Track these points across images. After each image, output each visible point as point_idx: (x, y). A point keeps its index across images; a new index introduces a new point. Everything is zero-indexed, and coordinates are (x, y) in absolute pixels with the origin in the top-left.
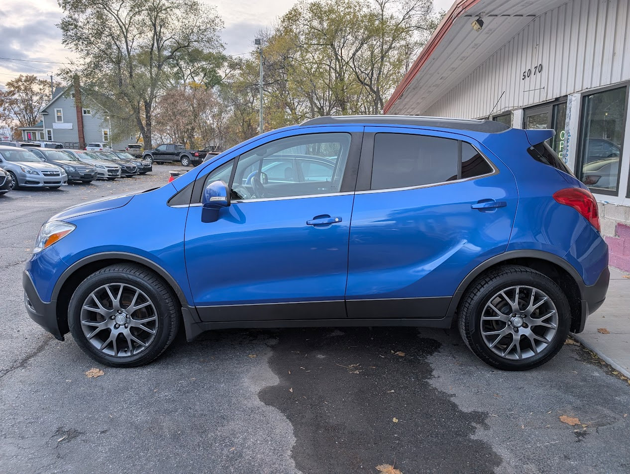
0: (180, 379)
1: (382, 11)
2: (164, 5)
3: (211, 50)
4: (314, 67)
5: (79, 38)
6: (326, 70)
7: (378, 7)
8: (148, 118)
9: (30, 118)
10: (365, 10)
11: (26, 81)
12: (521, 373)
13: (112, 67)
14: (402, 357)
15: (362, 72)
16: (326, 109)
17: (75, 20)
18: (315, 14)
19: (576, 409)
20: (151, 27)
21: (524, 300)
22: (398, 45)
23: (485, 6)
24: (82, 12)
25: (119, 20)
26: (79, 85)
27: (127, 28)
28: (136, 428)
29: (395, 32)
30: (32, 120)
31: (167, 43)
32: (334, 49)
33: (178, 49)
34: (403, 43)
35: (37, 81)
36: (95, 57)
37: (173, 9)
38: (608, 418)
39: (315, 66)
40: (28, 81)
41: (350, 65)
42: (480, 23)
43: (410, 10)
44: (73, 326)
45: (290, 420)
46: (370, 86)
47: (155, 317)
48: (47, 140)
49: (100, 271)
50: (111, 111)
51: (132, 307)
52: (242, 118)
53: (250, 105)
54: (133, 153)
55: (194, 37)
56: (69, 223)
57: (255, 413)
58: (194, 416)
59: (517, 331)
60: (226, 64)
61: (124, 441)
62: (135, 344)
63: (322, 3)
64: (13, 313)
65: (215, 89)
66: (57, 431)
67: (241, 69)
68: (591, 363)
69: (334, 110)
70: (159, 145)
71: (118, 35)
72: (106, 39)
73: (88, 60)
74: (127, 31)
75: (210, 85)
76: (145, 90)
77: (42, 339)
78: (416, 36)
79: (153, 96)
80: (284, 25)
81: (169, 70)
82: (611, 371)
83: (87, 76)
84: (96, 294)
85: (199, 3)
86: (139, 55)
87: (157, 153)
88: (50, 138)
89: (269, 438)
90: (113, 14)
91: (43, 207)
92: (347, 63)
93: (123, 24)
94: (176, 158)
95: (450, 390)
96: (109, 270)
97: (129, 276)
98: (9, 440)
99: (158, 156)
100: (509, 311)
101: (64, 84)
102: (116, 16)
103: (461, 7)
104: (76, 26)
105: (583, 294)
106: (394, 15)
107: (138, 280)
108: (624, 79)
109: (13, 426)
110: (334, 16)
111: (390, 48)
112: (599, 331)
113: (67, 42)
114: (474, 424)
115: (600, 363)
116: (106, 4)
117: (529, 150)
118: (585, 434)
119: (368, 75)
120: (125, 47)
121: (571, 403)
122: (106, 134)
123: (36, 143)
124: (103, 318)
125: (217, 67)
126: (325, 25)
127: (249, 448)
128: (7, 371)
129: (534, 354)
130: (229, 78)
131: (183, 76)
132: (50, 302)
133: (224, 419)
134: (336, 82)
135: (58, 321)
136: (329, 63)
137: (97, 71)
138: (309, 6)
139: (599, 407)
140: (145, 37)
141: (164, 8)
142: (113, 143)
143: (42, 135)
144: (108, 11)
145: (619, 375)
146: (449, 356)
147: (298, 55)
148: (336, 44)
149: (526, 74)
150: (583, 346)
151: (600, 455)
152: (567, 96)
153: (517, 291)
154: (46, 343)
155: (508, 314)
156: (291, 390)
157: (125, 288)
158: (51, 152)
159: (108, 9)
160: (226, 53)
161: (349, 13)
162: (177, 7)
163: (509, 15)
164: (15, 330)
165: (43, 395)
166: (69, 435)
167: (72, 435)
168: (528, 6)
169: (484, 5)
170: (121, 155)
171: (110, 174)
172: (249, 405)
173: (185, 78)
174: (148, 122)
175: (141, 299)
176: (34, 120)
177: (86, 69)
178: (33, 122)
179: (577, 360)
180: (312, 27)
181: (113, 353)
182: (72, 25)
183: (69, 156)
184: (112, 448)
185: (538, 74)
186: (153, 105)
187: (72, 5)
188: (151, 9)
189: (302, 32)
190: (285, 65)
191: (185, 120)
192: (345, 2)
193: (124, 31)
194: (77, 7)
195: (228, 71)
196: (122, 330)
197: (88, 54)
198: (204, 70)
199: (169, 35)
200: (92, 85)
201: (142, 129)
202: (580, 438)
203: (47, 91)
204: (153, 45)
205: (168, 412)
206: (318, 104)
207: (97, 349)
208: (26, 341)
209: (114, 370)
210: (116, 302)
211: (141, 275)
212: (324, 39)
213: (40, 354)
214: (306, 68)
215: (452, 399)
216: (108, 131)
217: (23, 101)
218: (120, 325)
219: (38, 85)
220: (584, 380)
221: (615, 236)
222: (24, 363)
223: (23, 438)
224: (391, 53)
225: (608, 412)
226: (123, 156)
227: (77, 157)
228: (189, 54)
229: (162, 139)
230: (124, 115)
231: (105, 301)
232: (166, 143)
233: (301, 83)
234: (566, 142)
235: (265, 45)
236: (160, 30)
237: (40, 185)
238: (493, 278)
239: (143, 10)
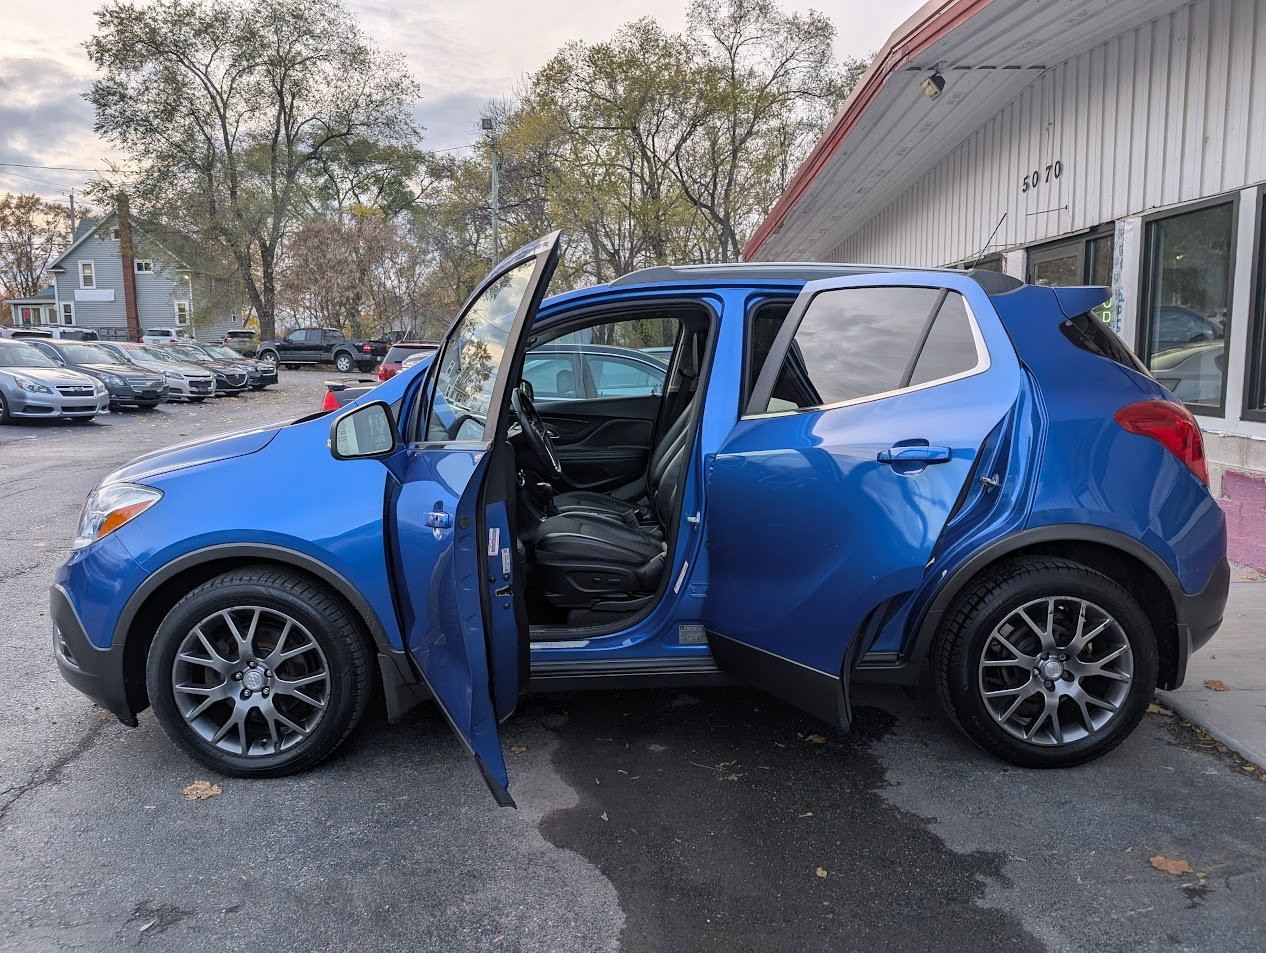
0: (377, 800)
1: (733, 61)
2: (299, 53)
3: (393, 142)
4: (600, 171)
5: (129, 121)
6: (623, 180)
7: (724, 54)
8: (268, 276)
9: (27, 280)
10: (699, 61)
11: (18, 207)
12: (1062, 773)
13: (196, 176)
14: (819, 746)
15: (695, 182)
16: (625, 254)
17: (121, 84)
18: (600, 69)
19: (1180, 841)
20: (273, 98)
21: (1063, 626)
22: (764, 127)
23: (950, 50)
24: (135, 68)
25: (209, 84)
26: (128, 212)
27: (225, 99)
28: (299, 900)
29: (758, 102)
30: (30, 284)
31: (306, 128)
32: (639, 135)
33: (327, 140)
34: (774, 123)
35: (41, 207)
36: (161, 157)
37: (318, 63)
38: (1247, 859)
39: (602, 170)
40: (24, 207)
41: (671, 167)
42: (938, 81)
43: (787, 60)
44: (156, 696)
45: (609, 877)
46: (711, 209)
47: (324, 674)
48: (64, 324)
49: (212, 581)
50: (193, 264)
51: (278, 655)
52: (456, 276)
53: (471, 248)
54: (237, 346)
55: (358, 116)
56: (148, 486)
57: (536, 864)
58: (413, 873)
59: (1052, 688)
60: (422, 168)
61: (276, 928)
62: (282, 728)
63: (612, 46)
64: (23, 672)
65: (402, 219)
66: (137, 910)
67: (452, 177)
68: (1199, 750)
69: (639, 258)
70: (290, 331)
71: (209, 114)
72: (182, 121)
73: (147, 163)
74: (225, 105)
75: (389, 210)
76: (261, 221)
77: (87, 724)
78: (800, 110)
79: (277, 234)
80: (538, 90)
81: (309, 181)
82: (1241, 765)
83: (145, 195)
84: (204, 630)
85: (368, 49)
86: (249, 153)
87: (287, 347)
88: (68, 320)
89: (570, 915)
90: (198, 72)
91: (62, 458)
92: (665, 164)
93: (217, 91)
94: (325, 356)
95: (926, 809)
96: (232, 580)
97: (271, 590)
98: (39, 931)
99: (289, 352)
100: (1034, 647)
101: (98, 211)
102: (203, 77)
103: (900, 52)
104: (123, 97)
105: (1182, 613)
106: (755, 69)
107: (290, 598)
108: (1227, 189)
109: (44, 901)
110: (638, 73)
111: (750, 133)
112: (1208, 685)
113: (104, 129)
114: (980, 877)
115: (1216, 749)
116: (183, 54)
117: (1063, 327)
118: (1205, 892)
119: (706, 186)
120: (221, 135)
121: (1169, 831)
122: (182, 310)
123: (43, 330)
124: (217, 678)
125: (406, 175)
126: (620, 89)
127: (532, 935)
128: (22, 790)
129: (1087, 734)
130: (428, 196)
131: (338, 193)
132: (109, 647)
133: (475, 877)
134: (643, 202)
135: (126, 685)
136: (627, 164)
137: (165, 185)
138: (588, 53)
139: (1226, 838)
140: (262, 117)
141: (299, 59)
142: (198, 328)
143: (53, 314)
144: (186, 66)
145: (1257, 772)
146: (915, 742)
147: (566, 150)
148: (642, 126)
149: (1030, 181)
150: (1178, 716)
151: (1238, 933)
152: (1113, 222)
153: (1051, 608)
154: (95, 731)
155: (1033, 653)
156: (605, 817)
157: (263, 615)
158: (75, 347)
159: (187, 63)
160: (423, 147)
161: (667, 67)
162: (325, 58)
163: (994, 68)
164: (29, 708)
165: (101, 838)
166: (161, 918)
167: (169, 917)
168: (1031, 49)
169: (946, 47)
170: (214, 351)
171: (194, 389)
172: (523, 849)
173: (342, 197)
174: (268, 285)
175: (295, 638)
176: (35, 285)
177: (142, 182)
178: (33, 288)
179: (1170, 744)
180: (594, 95)
181: (238, 750)
182: (114, 94)
183: (111, 355)
184: (254, 942)
185: (1055, 181)
186: (278, 250)
187: (115, 55)
188: (273, 62)
189: (574, 105)
190: (541, 169)
191: (342, 281)
192: (658, 46)
193: (220, 105)
194: (124, 59)
195: (426, 182)
196: (256, 700)
197: (147, 152)
198: (378, 180)
199: (310, 113)
200: (155, 214)
201: (255, 298)
202: (1196, 899)
203: (62, 225)
204: (277, 132)
205: (358, 867)
206: (610, 247)
207: (206, 742)
208: (53, 728)
209: (241, 783)
210: (245, 644)
211: (296, 588)
212: (619, 117)
213: (86, 754)
214: (583, 174)
215: (930, 827)
216: (186, 303)
217: (13, 248)
218: (252, 691)
219: (42, 215)
220: (1189, 783)
221: (1222, 496)
222: (54, 774)
223: (67, 926)
224: (751, 144)
225: (1245, 846)
226: (219, 352)
227: (128, 356)
228: (349, 149)
229: (297, 319)
230: (219, 272)
231: (221, 644)
232: (303, 327)
233: (573, 204)
234: (1115, 312)
235: (501, 130)
236: (292, 103)
237: (55, 414)
238: (1001, 582)
239: (257, 64)
